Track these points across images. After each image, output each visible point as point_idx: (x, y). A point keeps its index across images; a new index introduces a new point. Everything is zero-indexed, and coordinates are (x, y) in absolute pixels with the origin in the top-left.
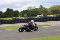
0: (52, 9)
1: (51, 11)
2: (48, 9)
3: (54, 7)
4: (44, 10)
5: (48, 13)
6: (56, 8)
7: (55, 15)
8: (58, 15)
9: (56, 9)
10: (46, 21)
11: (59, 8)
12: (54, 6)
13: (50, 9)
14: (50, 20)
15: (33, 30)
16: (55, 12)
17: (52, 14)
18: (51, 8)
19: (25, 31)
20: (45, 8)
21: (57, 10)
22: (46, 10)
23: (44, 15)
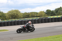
0: (10, 14)
1: (9, 16)
2: (6, 14)
3: (13, 12)
4: (2, 15)
5: (6, 18)
6: (14, 12)
7: (14, 20)
8: (16, 19)
9: (14, 14)
10: (4, 26)
11: (17, 13)
12: (12, 10)
13: (8, 13)
14: (8, 25)
15: (30, 31)
16: (13, 17)
17: (10, 19)
18: (10, 12)
19: (22, 32)
20: (3, 13)
21: (16, 14)
22: (4, 15)
23: (2, 20)
